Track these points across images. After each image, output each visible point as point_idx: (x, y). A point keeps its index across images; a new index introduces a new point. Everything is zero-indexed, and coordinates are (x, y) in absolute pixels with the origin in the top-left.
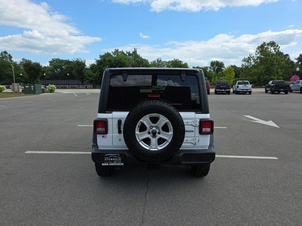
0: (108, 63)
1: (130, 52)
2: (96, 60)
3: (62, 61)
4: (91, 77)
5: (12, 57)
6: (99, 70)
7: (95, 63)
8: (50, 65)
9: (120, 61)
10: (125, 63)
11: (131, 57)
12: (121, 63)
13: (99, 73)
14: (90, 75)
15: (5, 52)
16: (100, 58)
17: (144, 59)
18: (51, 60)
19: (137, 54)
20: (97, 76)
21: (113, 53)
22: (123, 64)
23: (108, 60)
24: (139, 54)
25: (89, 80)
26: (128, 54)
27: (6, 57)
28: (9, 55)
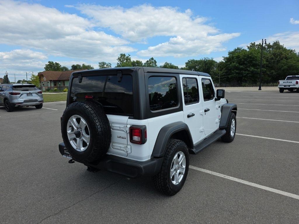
0: (236, 60)
1: (270, 43)
2: (224, 57)
3: (197, 61)
4: (217, 75)
5: (156, 62)
6: (225, 68)
7: (223, 61)
8: (186, 66)
9: (250, 55)
10: (256, 57)
11: (271, 49)
12: (251, 57)
13: (226, 71)
14: (216, 73)
15: (152, 59)
16: (229, 54)
17: (289, 50)
18: (187, 61)
19: (279, 45)
20: (223, 74)
21: (248, 47)
22: (253, 58)
23: (236, 57)
24: (282, 45)
25: (214, 79)
26: (267, 47)
27: (152, 62)
28: (155, 60)
